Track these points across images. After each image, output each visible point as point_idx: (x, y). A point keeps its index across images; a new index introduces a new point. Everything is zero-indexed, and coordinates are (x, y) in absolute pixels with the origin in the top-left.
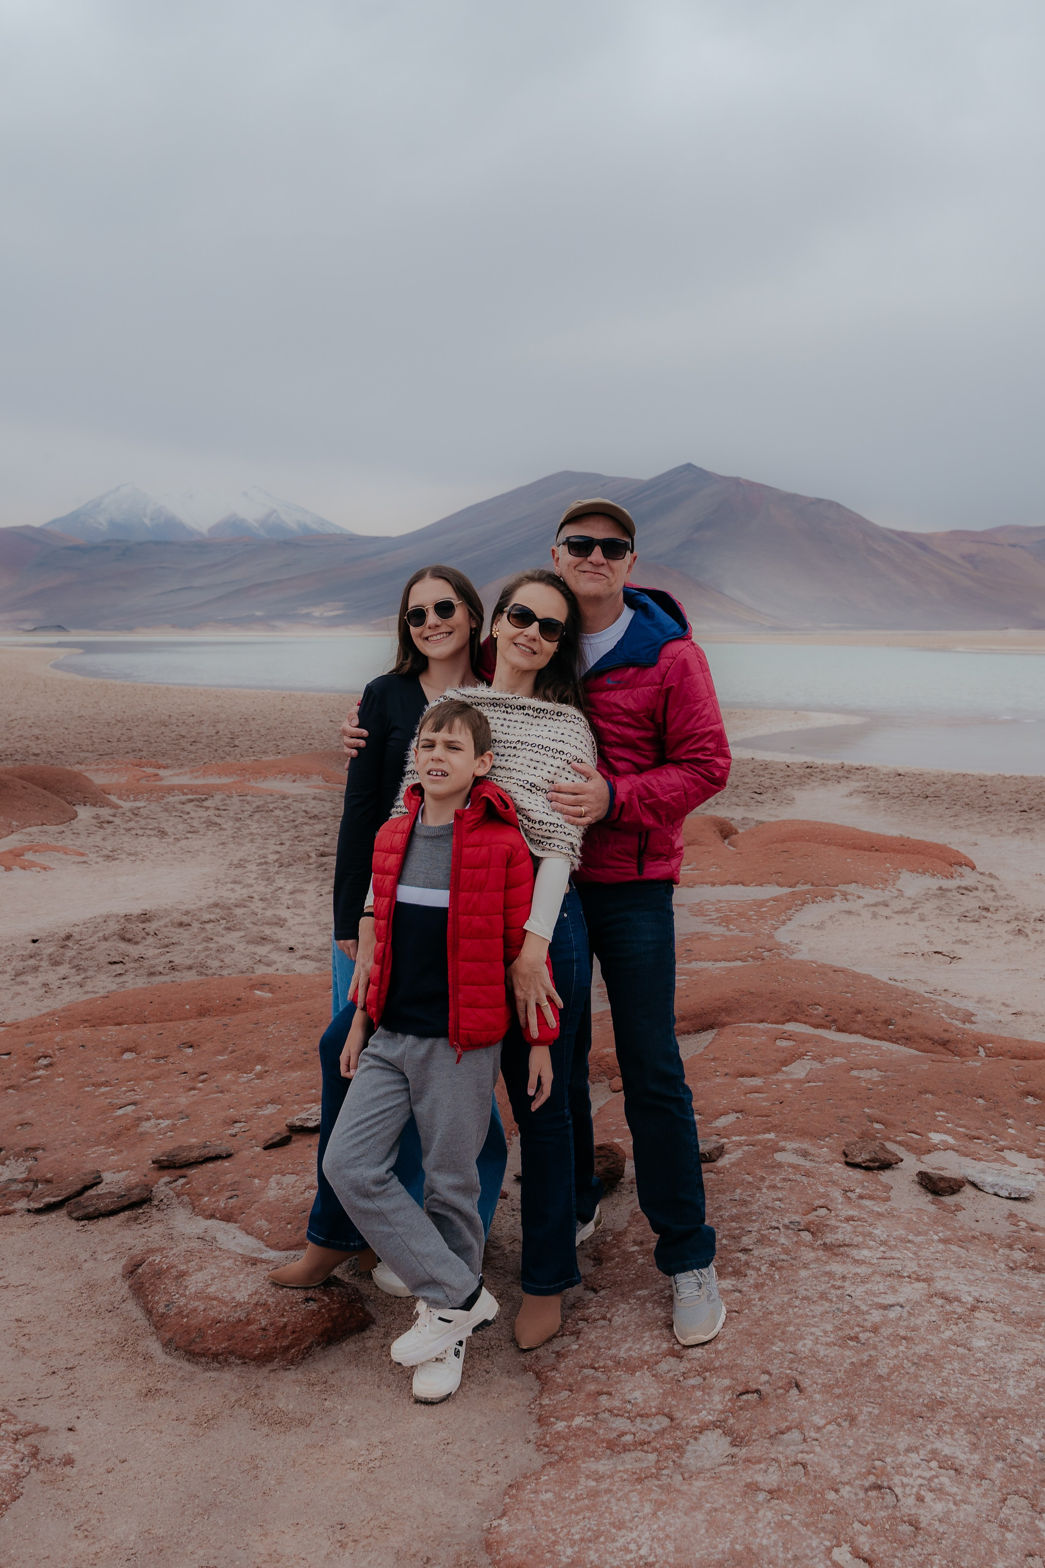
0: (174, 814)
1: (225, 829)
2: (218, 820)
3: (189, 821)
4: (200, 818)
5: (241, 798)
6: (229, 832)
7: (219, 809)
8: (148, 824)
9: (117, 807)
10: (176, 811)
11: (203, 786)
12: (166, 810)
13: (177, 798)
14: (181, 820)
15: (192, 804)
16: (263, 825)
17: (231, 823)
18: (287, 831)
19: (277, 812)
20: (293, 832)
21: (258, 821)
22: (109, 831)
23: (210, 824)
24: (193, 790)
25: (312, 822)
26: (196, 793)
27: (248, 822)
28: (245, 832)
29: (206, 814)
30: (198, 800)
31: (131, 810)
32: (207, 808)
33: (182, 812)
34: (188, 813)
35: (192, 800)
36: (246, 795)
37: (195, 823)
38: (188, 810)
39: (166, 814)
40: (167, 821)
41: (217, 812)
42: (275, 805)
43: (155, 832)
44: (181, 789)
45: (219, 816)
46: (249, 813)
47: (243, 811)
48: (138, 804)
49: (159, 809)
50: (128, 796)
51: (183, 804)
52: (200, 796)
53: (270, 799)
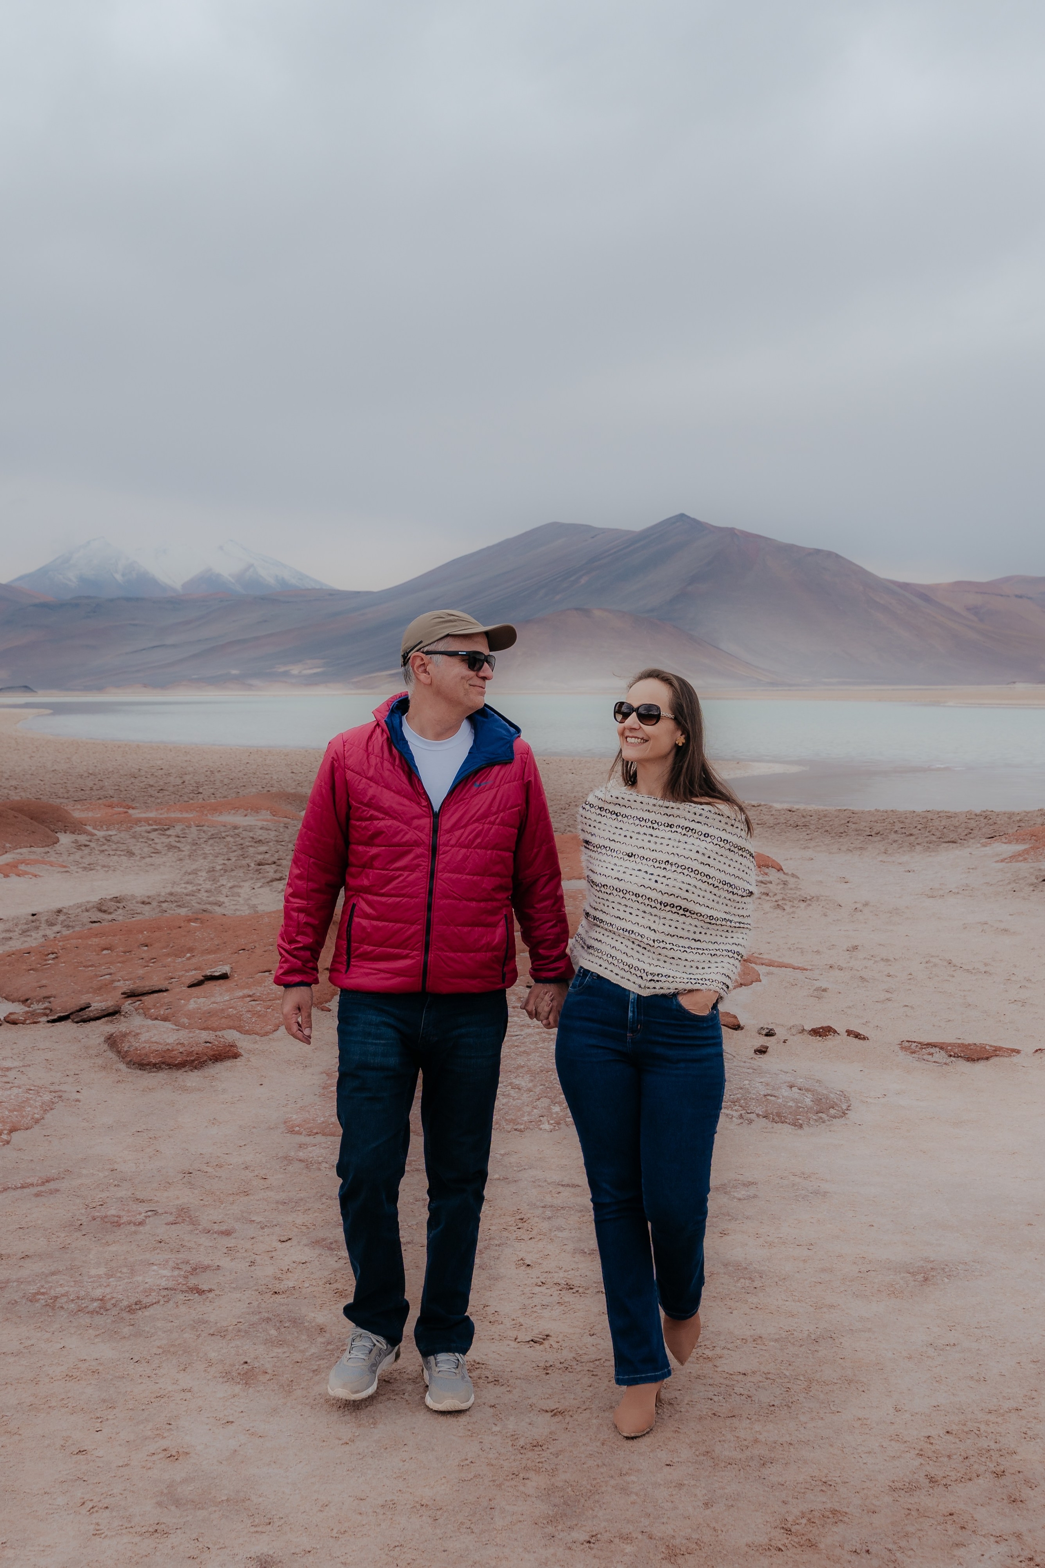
0: (141, 840)
1: (183, 851)
2: (178, 845)
3: (153, 845)
4: (162, 843)
5: (199, 828)
6: (187, 853)
7: (179, 837)
8: (119, 847)
9: (92, 834)
10: (143, 838)
11: (166, 818)
12: (134, 837)
13: (143, 828)
14: (146, 845)
15: (156, 833)
16: (216, 848)
17: (188, 847)
18: (235, 851)
19: (229, 839)
20: (240, 852)
21: (211, 846)
22: (86, 852)
23: (170, 847)
24: (156, 821)
25: (256, 845)
26: (160, 824)
27: (203, 846)
28: (200, 852)
29: (167, 840)
30: (161, 830)
31: (105, 838)
32: (169, 836)
33: (148, 839)
34: (153, 840)
35: (156, 830)
36: (203, 826)
37: (159, 847)
38: (152, 837)
39: (134, 840)
40: (135, 845)
41: (177, 839)
42: (227, 833)
43: (125, 853)
44: (147, 821)
45: (179, 842)
46: (205, 839)
47: (199, 838)
48: (110, 833)
49: (128, 837)
50: (102, 827)
51: (149, 832)
52: (163, 827)
53: (223, 829)
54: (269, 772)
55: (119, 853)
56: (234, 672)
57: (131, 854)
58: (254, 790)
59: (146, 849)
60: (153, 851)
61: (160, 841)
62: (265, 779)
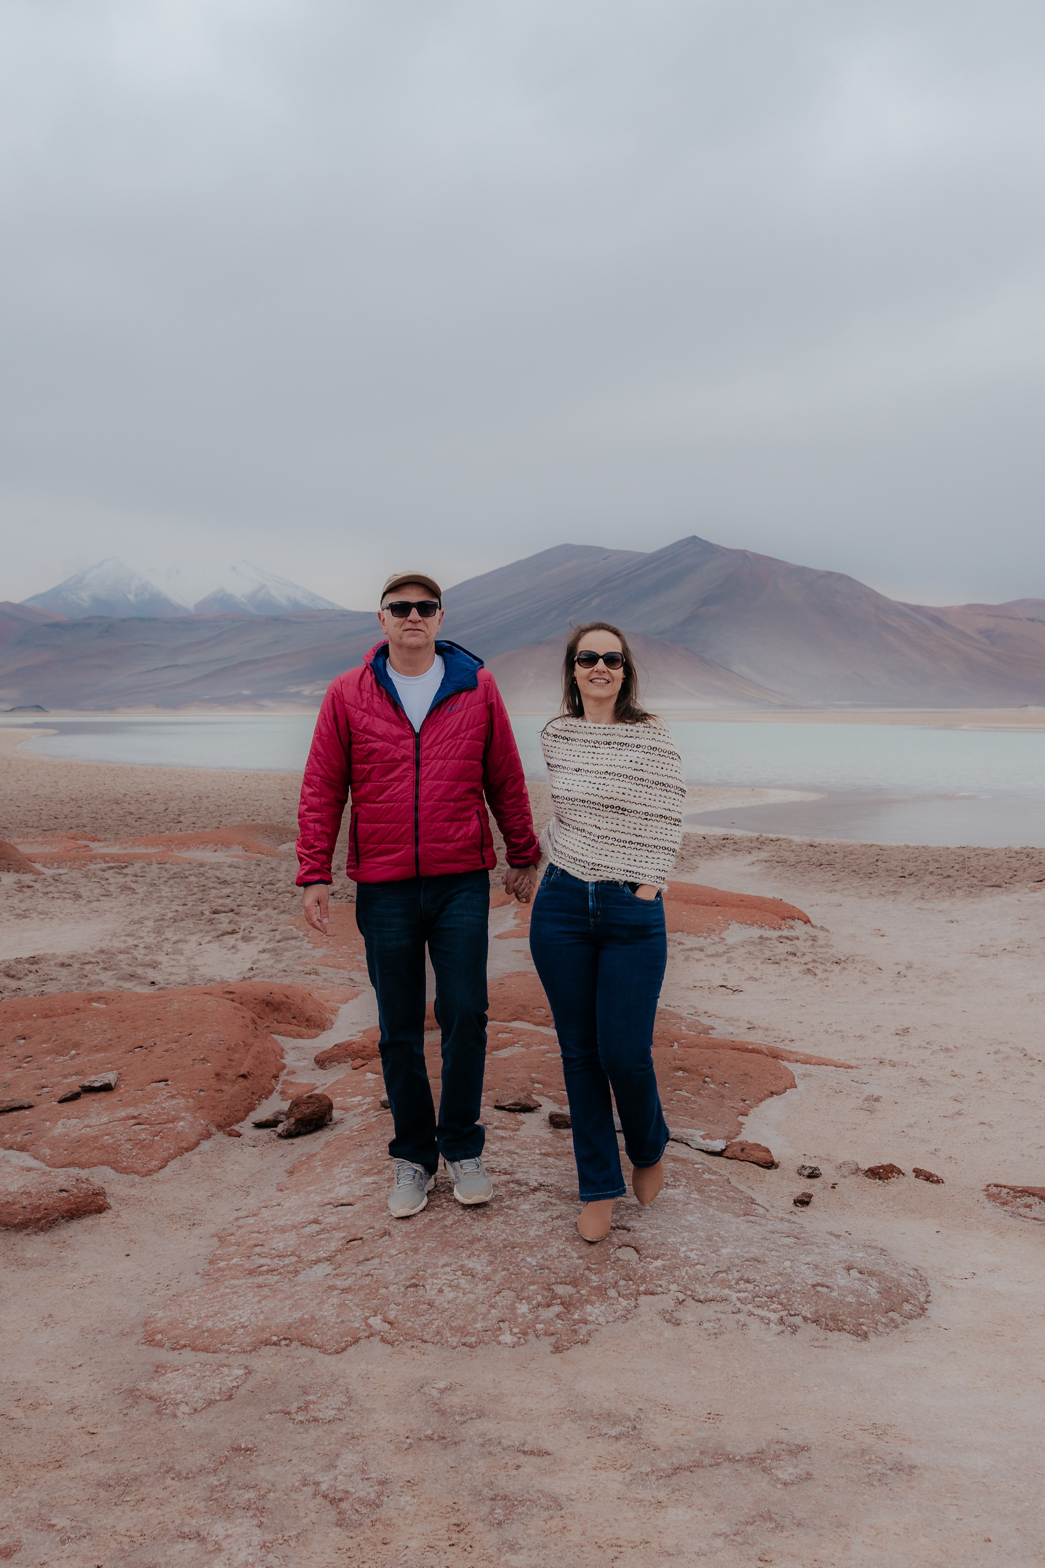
0: (93, 879)
1: (138, 892)
2: (133, 885)
3: (106, 886)
4: (116, 883)
5: (161, 866)
6: (141, 895)
7: (136, 876)
8: (67, 888)
9: (39, 873)
10: (96, 877)
11: (126, 855)
12: (86, 876)
13: (99, 866)
14: (99, 885)
15: (112, 871)
16: (174, 889)
17: (145, 888)
18: (194, 894)
19: (191, 878)
20: (199, 895)
21: (170, 886)
22: (27, 894)
23: (125, 888)
24: (115, 859)
25: (219, 887)
26: (118, 861)
27: (161, 887)
28: (155, 895)
29: (123, 880)
30: (118, 868)
31: (53, 877)
32: (126, 875)
33: (101, 878)
34: (107, 879)
35: (112, 868)
36: (166, 863)
37: (111, 888)
38: (107, 877)
39: (86, 880)
40: (86, 886)
41: (134, 879)
42: (191, 872)
43: (71, 896)
44: (104, 857)
45: (136, 882)
46: (164, 879)
47: (159, 878)
48: (61, 871)
49: (80, 876)
50: (52, 864)
51: (104, 871)
52: (120, 864)
53: (187, 867)
54: (260, 798)
55: (64, 895)
56: (246, 692)
57: (78, 896)
58: (239, 819)
59: (97, 891)
60: (104, 893)
61: (115, 879)
62: (254, 806)
